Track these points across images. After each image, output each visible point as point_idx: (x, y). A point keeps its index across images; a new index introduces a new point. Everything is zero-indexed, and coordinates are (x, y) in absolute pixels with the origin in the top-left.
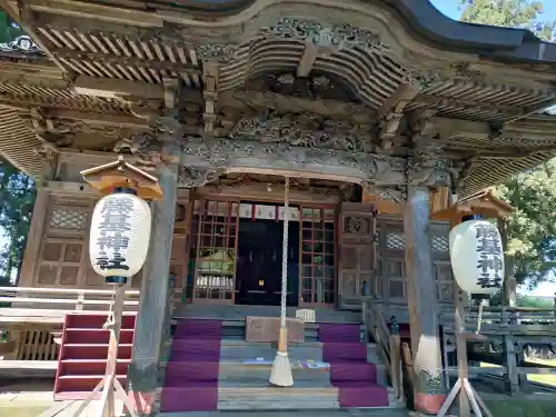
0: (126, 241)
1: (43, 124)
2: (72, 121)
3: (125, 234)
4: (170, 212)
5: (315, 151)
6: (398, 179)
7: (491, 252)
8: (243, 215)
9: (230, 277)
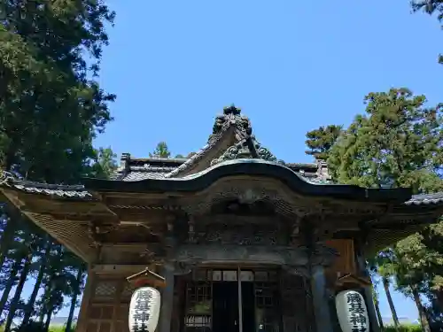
0: (148, 316)
1: (94, 229)
2: (110, 225)
3: (148, 312)
4: (170, 288)
5: (252, 247)
6: (303, 261)
7: (357, 311)
8: (215, 279)
9: (208, 316)
